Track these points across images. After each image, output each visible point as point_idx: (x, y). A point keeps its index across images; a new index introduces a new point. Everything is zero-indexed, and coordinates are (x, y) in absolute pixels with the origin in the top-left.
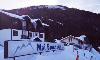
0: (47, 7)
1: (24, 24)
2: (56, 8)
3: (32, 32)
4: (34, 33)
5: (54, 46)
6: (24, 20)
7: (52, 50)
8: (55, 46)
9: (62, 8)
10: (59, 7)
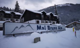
0: (59, 6)
1: (42, 16)
2: (65, 5)
3: (48, 21)
4: (49, 21)
5: (54, 28)
6: (42, 14)
7: (53, 30)
8: (56, 28)
9: (69, 5)
10: (67, 5)
